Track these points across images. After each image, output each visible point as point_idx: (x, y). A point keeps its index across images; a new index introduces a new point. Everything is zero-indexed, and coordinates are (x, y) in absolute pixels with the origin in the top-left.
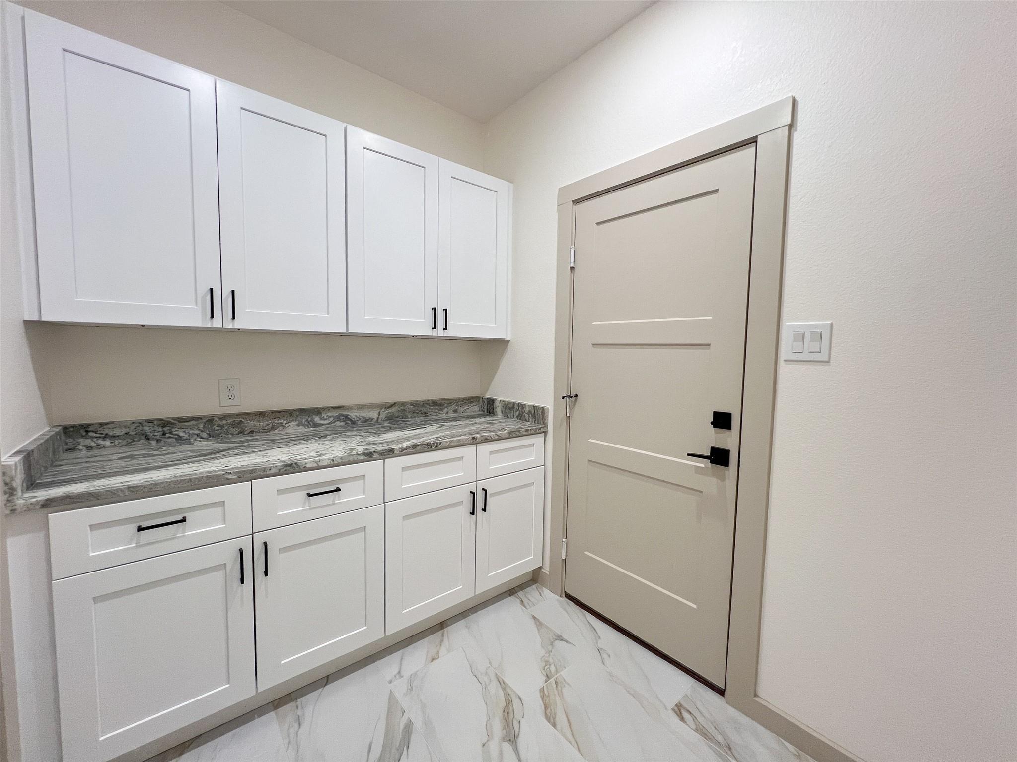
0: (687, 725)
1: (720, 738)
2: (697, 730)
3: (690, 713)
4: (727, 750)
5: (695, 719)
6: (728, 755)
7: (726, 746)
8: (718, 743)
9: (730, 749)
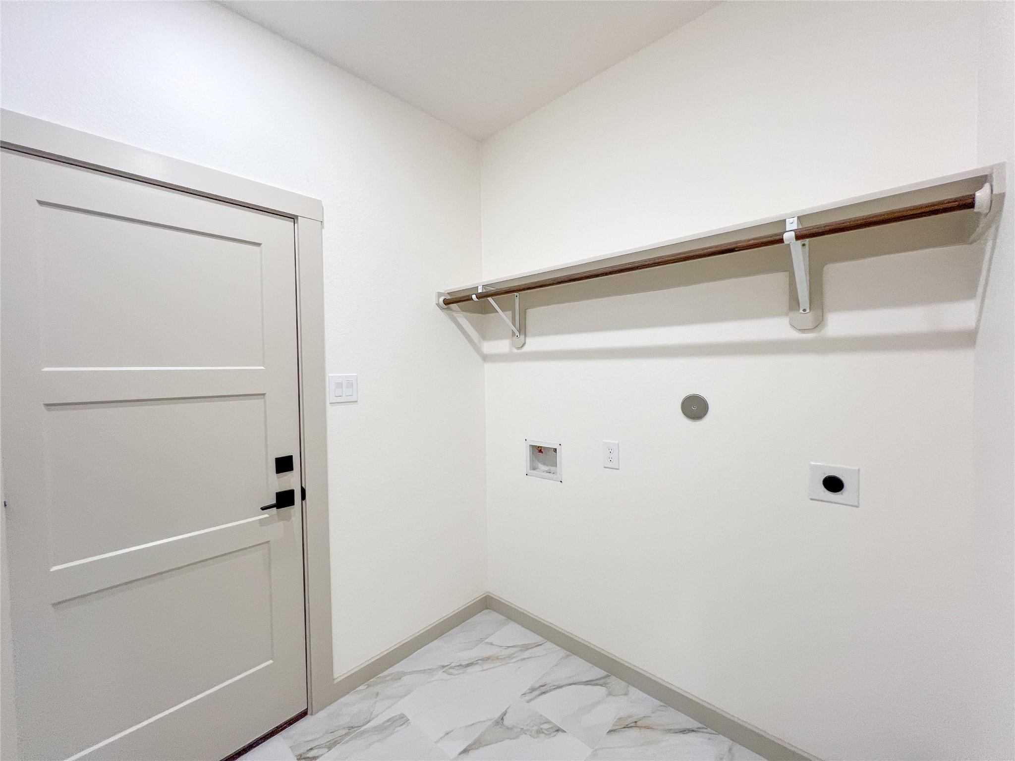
0: (322, 755)
1: (343, 732)
2: (330, 748)
3: (311, 749)
4: (353, 730)
5: (319, 747)
6: (357, 730)
7: (349, 730)
8: (346, 734)
9: (352, 727)
